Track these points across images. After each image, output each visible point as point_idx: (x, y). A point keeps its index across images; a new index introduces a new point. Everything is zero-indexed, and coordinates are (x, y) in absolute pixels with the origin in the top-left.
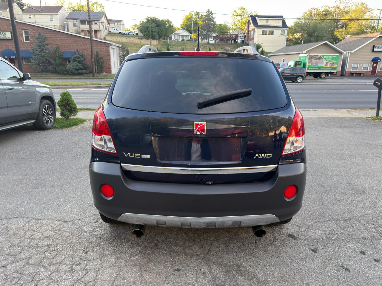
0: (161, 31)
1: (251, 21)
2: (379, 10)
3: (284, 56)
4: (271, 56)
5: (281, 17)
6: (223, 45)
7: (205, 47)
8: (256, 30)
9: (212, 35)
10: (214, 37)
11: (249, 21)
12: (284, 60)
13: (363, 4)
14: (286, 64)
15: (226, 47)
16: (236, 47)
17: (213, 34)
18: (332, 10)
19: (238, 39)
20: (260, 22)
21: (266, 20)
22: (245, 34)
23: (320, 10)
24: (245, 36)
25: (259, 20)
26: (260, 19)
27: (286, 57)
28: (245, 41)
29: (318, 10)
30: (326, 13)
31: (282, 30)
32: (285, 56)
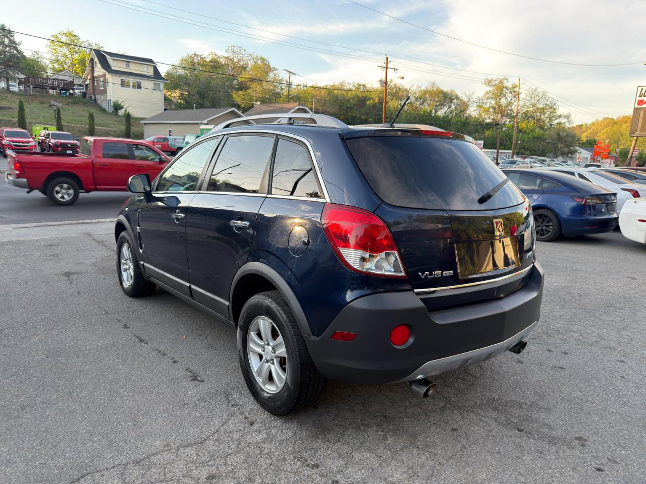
1: (96, 60)
2: (288, 71)
3: (169, 125)
4: (145, 124)
5: (151, 61)
6: (43, 96)
7: (4, 97)
8: (109, 76)
9: (17, 75)
10: (19, 79)
11: (92, 60)
12: (170, 131)
13: (263, 60)
14: (180, 139)
15: (52, 101)
16: (72, 103)
17: (18, 74)
18: (223, 61)
19: (73, 90)
20: (114, 65)
21: (125, 63)
22: (87, 82)
23: (205, 59)
24: (88, 84)
25: (112, 60)
26: (113, 59)
27: (172, 128)
28: (88, 93)
29: (202, 58)
30: (215, 65)
31: (154, 83)
32: (172, 125)
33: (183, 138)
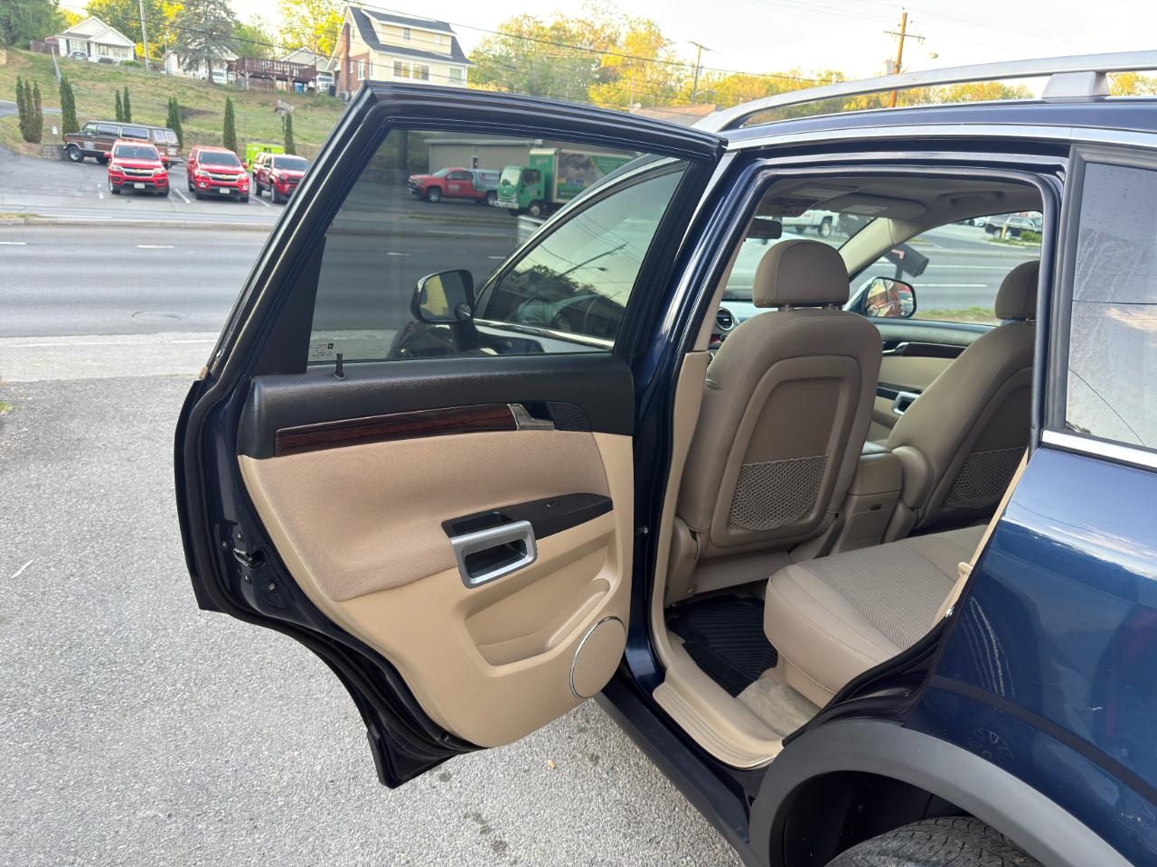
0: (18, 16)
1: (354, 25)
2: (697, 45)
3: (473, 148)
4: (434, 145)
5: (445, 26)
6: (266, 92)
7: (203, 94)
8: (375, 56)
9: (224, 54)
10: (228, 62)
11: (347, 27)
12: (475, 160)
13: (650, 24)
14: (493, 175)
15: (279, 102)
16: (311, 105)
17: (227, 52)
18: (574, 28)
19: (315, 80)
20: (384, 35)
21: (403, 31)
22: (338, 68)
23: (542, 25)
24: (338, 72)
25: (380, 26)
26: (383, 25)
27: (481, 154)
28: (338, 88)
29: (536, 22)
30: (560, 37)
31: (451, 69)
32: (479, 149)
33: (497, 172)
